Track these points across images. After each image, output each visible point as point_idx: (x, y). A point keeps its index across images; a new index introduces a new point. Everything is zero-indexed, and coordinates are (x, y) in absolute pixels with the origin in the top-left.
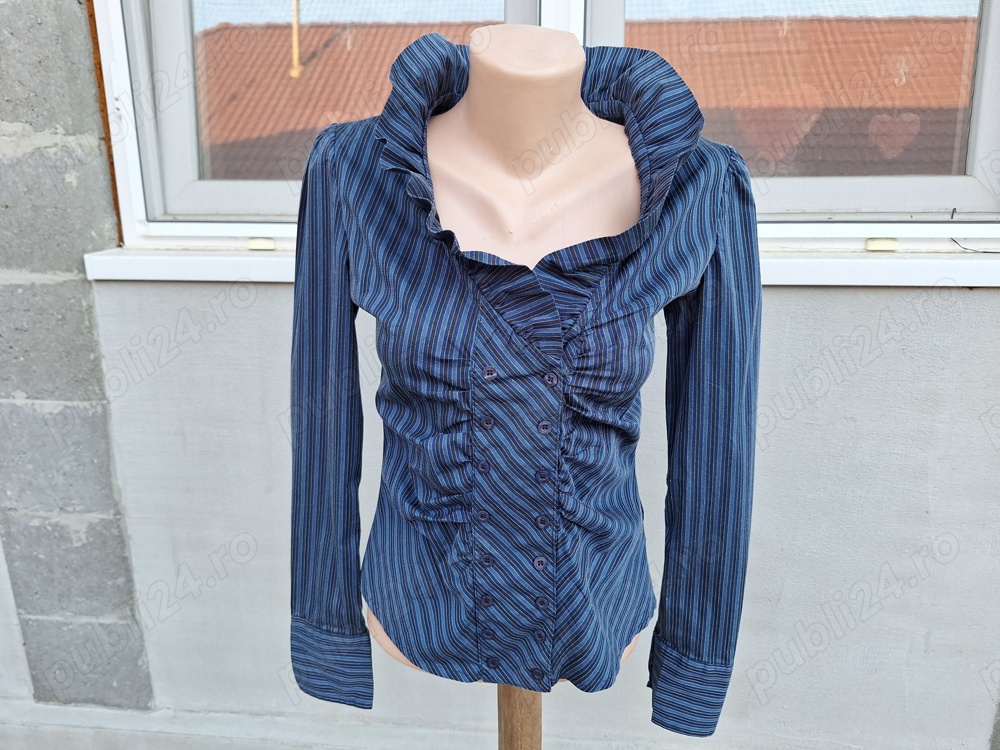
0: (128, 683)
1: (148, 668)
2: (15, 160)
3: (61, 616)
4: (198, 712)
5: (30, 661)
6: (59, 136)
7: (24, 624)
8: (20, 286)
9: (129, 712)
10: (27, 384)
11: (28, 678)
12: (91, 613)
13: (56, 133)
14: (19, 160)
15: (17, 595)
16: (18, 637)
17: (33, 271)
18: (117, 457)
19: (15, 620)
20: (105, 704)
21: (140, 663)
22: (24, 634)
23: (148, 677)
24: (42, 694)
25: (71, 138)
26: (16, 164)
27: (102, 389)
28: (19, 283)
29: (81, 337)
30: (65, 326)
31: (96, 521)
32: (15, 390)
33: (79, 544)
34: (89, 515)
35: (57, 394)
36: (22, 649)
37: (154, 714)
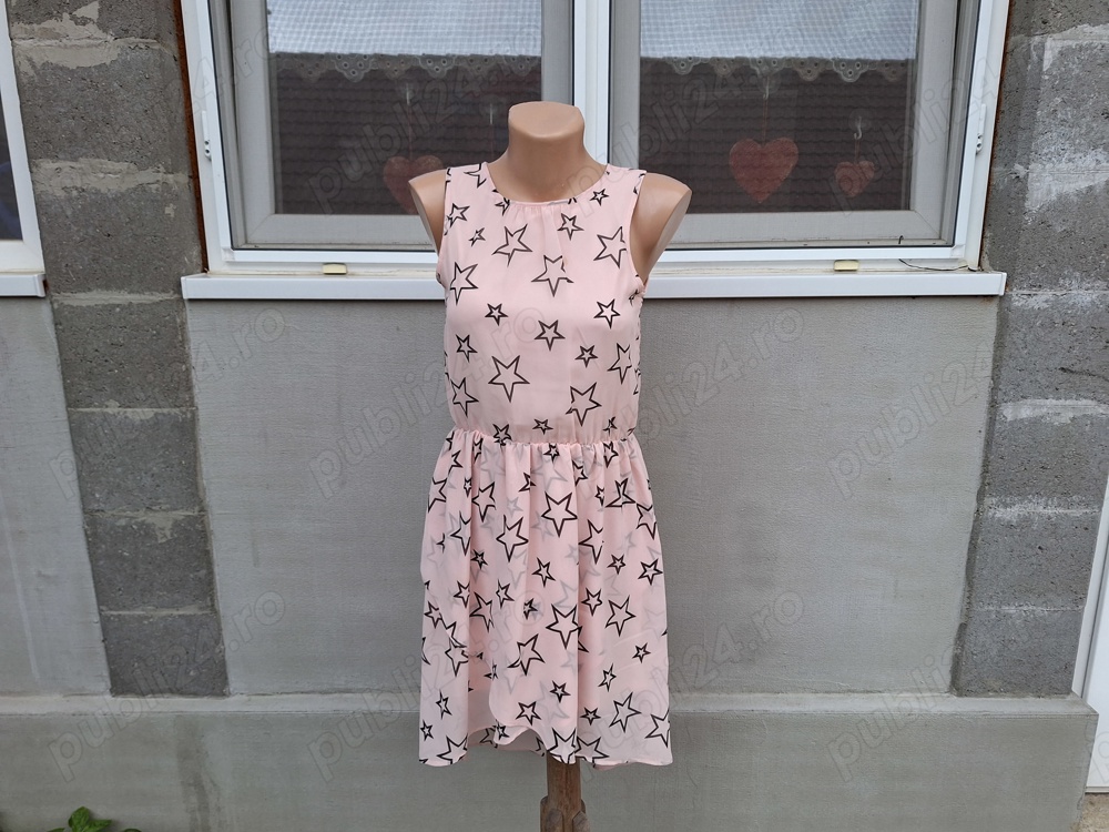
0: (205, 671)
1: (223, 656)
2: (119, 195)
3: (143, 610)
4: (270, 695)
5: (108, 655)
6: (161, 174)
7: (105, 623)
8: (118, 306)
9: (205, 699)
10: (121, 394)
11: (106, 673)
13: (158, 172)
14: (123, 195)
15: (98, 592)
16: (97, 633)
17: (131, 292)
18: (203, 459)
19: (96, 618)
20: (181, 692)
22: (104, 630)
23: (223, 664)
24: (120, 686)
25: (170, 176)
26: (119, 198)
27: (191, 397)
28: (118, 302)
29: (174, 350)
30: (159, 342)
31: (181, 518)
32: (108, 400)
33: (164, 540)
34: (175, 512)
35: (148, 402)
36: (103, 644)
37: (227, 699)
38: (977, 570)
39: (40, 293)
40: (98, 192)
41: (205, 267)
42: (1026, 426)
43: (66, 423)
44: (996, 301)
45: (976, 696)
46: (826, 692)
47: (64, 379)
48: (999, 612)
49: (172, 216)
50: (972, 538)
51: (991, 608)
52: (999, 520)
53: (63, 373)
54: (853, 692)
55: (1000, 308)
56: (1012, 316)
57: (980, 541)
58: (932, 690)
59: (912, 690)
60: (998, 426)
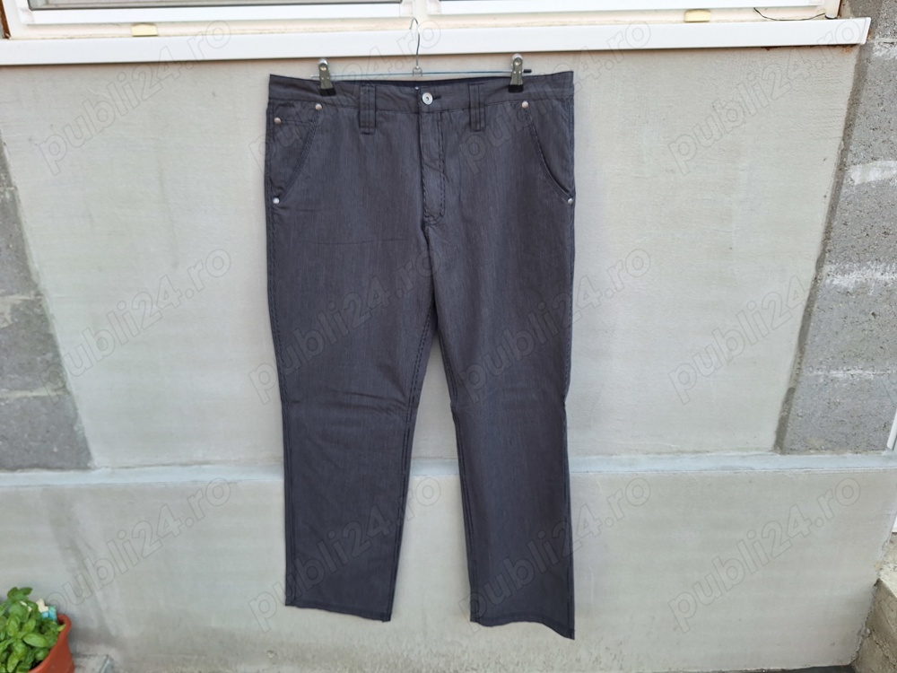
0: (67, 447)
1: (83, 433)
4: (133, 468)
9: (72, 473)
12: (25, 387)
18: (30, 241)
20: (49, 468)
21: (76, 428)
23: (85, 440)
27: (8, 176)
31: (19, 302)
33: (5, 325)
34: (11, 297)
37: (93, 473)
38: (810, 337)
41: (5, 33)
42: (873, 189)
44: (856, 50)
45: (799, 454)
46: (659, 453)
48: (827, 377)
50: (808, 306)
51: (820, 373)
52: (836, 287)
54: (683, 452)
55: (860, 60)
56: (871, 68)
57: (815, 309)
58: (757, 449)
59: (739, 449)
60: (844, 190)
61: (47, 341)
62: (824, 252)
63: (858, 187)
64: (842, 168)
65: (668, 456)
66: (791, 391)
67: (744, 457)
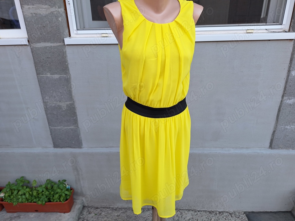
0: (77, 142)
1: (81, 138)
2: (46, 15)
3: (60, 127)
4: (93, 148)
5: (52, 138)
6: (57, 9)
7: (51, 130)
8: (48, 47)
9: (77, 149)
10: (50, 71)
11: (52, 143)
12: (68, 126)
13: (56, 8)
14: (47, 15)
15: (49, 123)
16: (49, 133)
17: (51, 43)
19: (49, 129)
20: (71, 147)
21: (80, 137)
22: (51, 132)
23: (81, 140)
24: (56, 146)
25: (59, 9)
26: (46, 16)
27: (69, 72)
28: (48, 46)
29: (64, 59)
30: (60, 57)
31: (68, 104)
32: (47, 73)
33: (64, 110)
34: (67, 102)
35: (58, 73)
36: (51, 136)
37: (83, 149)
39: (27, 44)
40: (40, 14)
41: (70, 35)
43: (37, 79)
45: (276, 149)
46: (236, 148)
47: (35, 67)
48: (284, 128)
49: (61, 21)
50: (279, 108)
51: (282, 127)
52: (287, 103)
53: (35, 66)
54: (243, 148)
57: (281, 109)
58: (264, 148)
59: (259, 148)
60: (290, 77)
61: (74, 114)
62: (284, 94)
63: (294, 76)
64: (289, 71)
65: (239, 149)
66: (274, 132)
67: (260, 150)
